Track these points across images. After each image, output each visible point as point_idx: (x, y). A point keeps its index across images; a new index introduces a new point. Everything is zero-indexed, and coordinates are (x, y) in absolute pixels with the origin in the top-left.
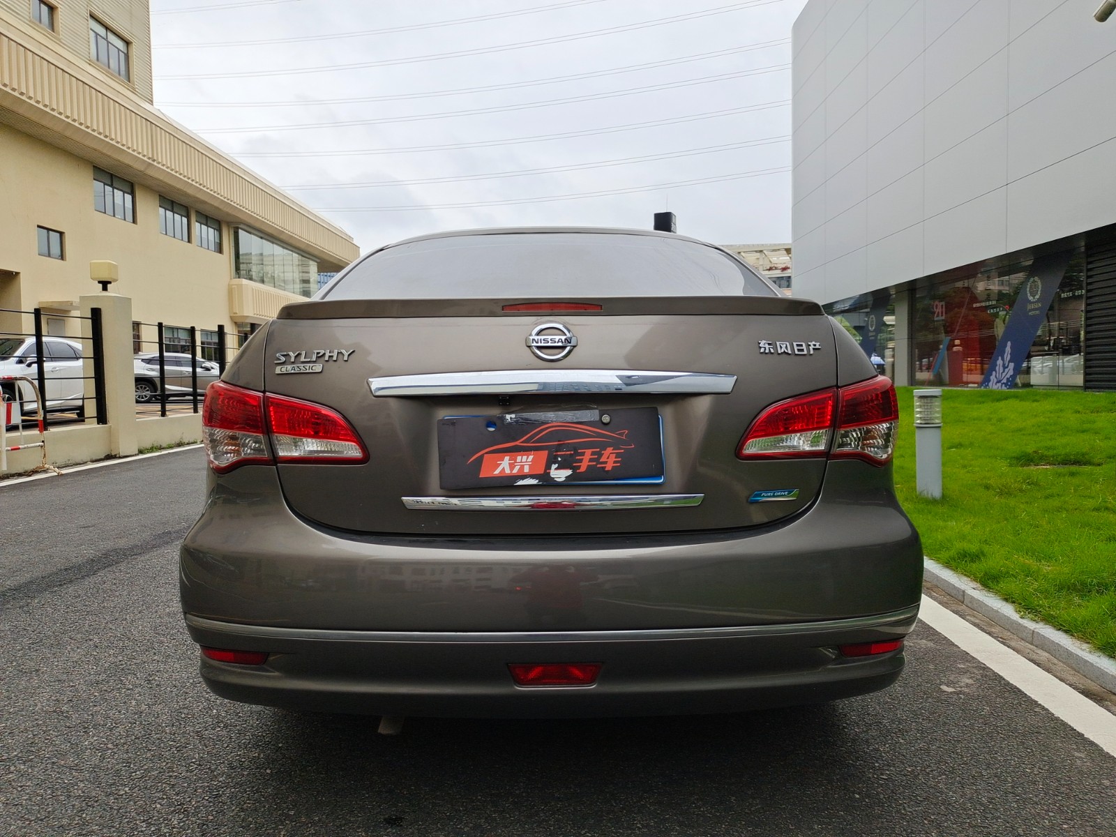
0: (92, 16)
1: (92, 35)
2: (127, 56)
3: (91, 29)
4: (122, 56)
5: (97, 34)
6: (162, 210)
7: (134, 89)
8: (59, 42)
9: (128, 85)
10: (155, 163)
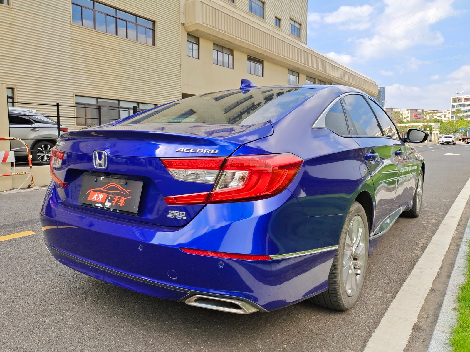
0: (291, 19)
1: (290, 25)
2: (300, 29)
3: (290, 24)
4: (298, 29)
5: (291, 25)
6: (307, 81)
7: (301, 40)
8: (281, 31)
9: (300, 39)
10: (306, 66)
